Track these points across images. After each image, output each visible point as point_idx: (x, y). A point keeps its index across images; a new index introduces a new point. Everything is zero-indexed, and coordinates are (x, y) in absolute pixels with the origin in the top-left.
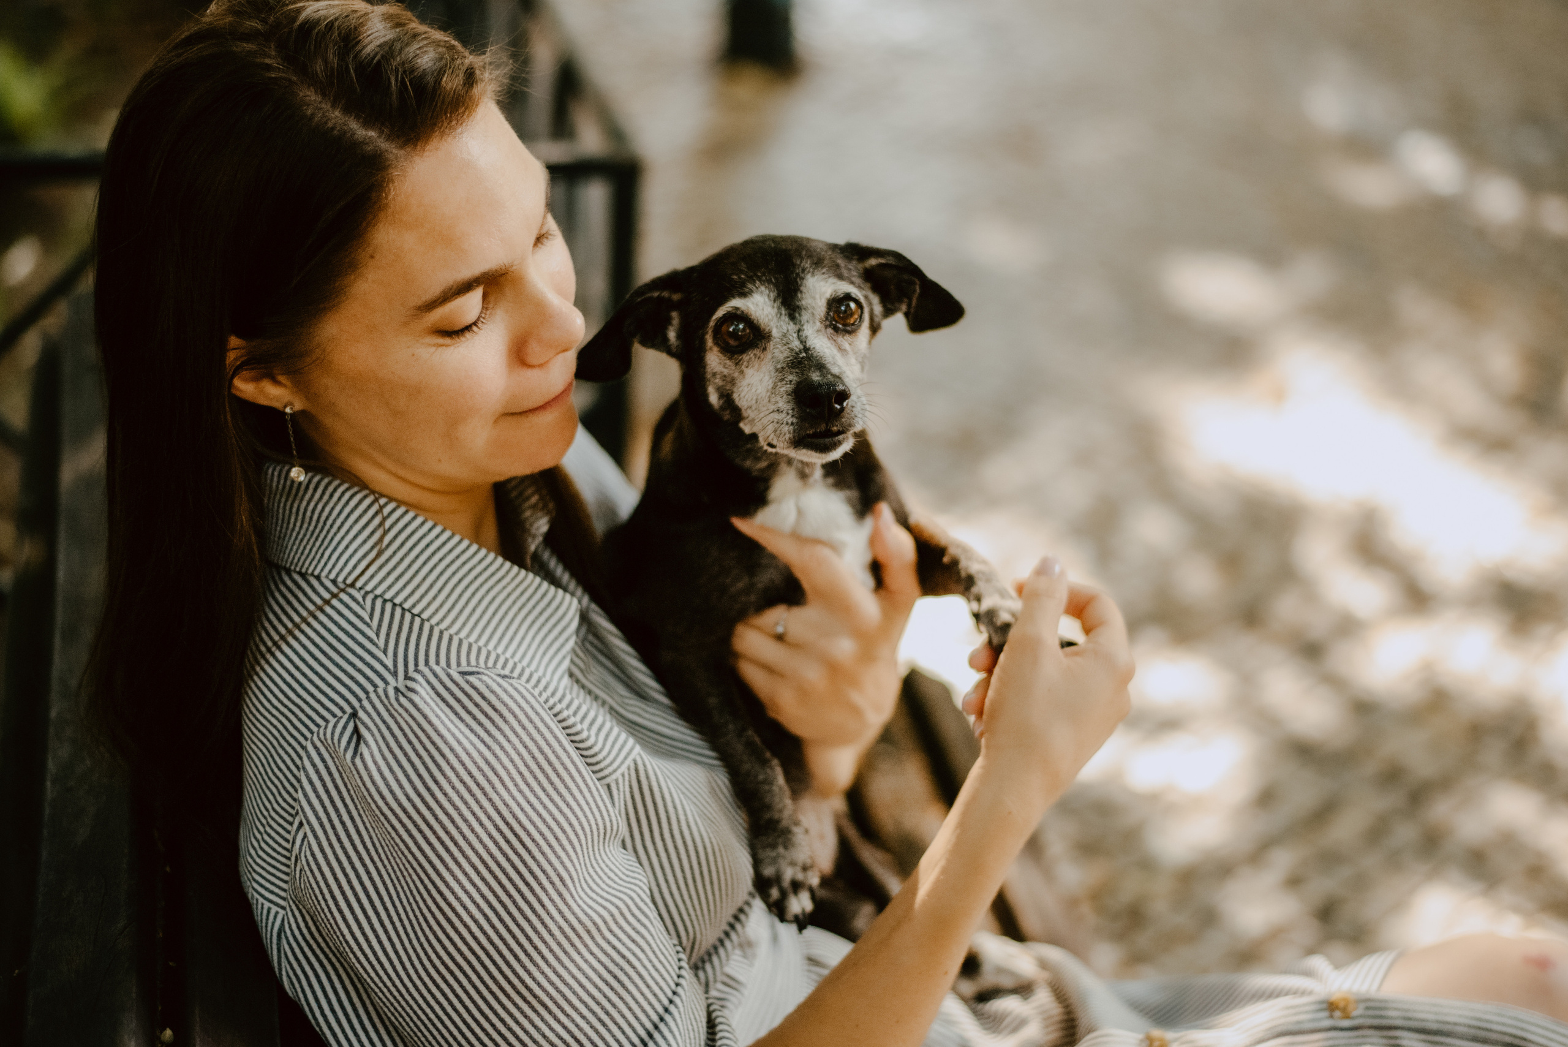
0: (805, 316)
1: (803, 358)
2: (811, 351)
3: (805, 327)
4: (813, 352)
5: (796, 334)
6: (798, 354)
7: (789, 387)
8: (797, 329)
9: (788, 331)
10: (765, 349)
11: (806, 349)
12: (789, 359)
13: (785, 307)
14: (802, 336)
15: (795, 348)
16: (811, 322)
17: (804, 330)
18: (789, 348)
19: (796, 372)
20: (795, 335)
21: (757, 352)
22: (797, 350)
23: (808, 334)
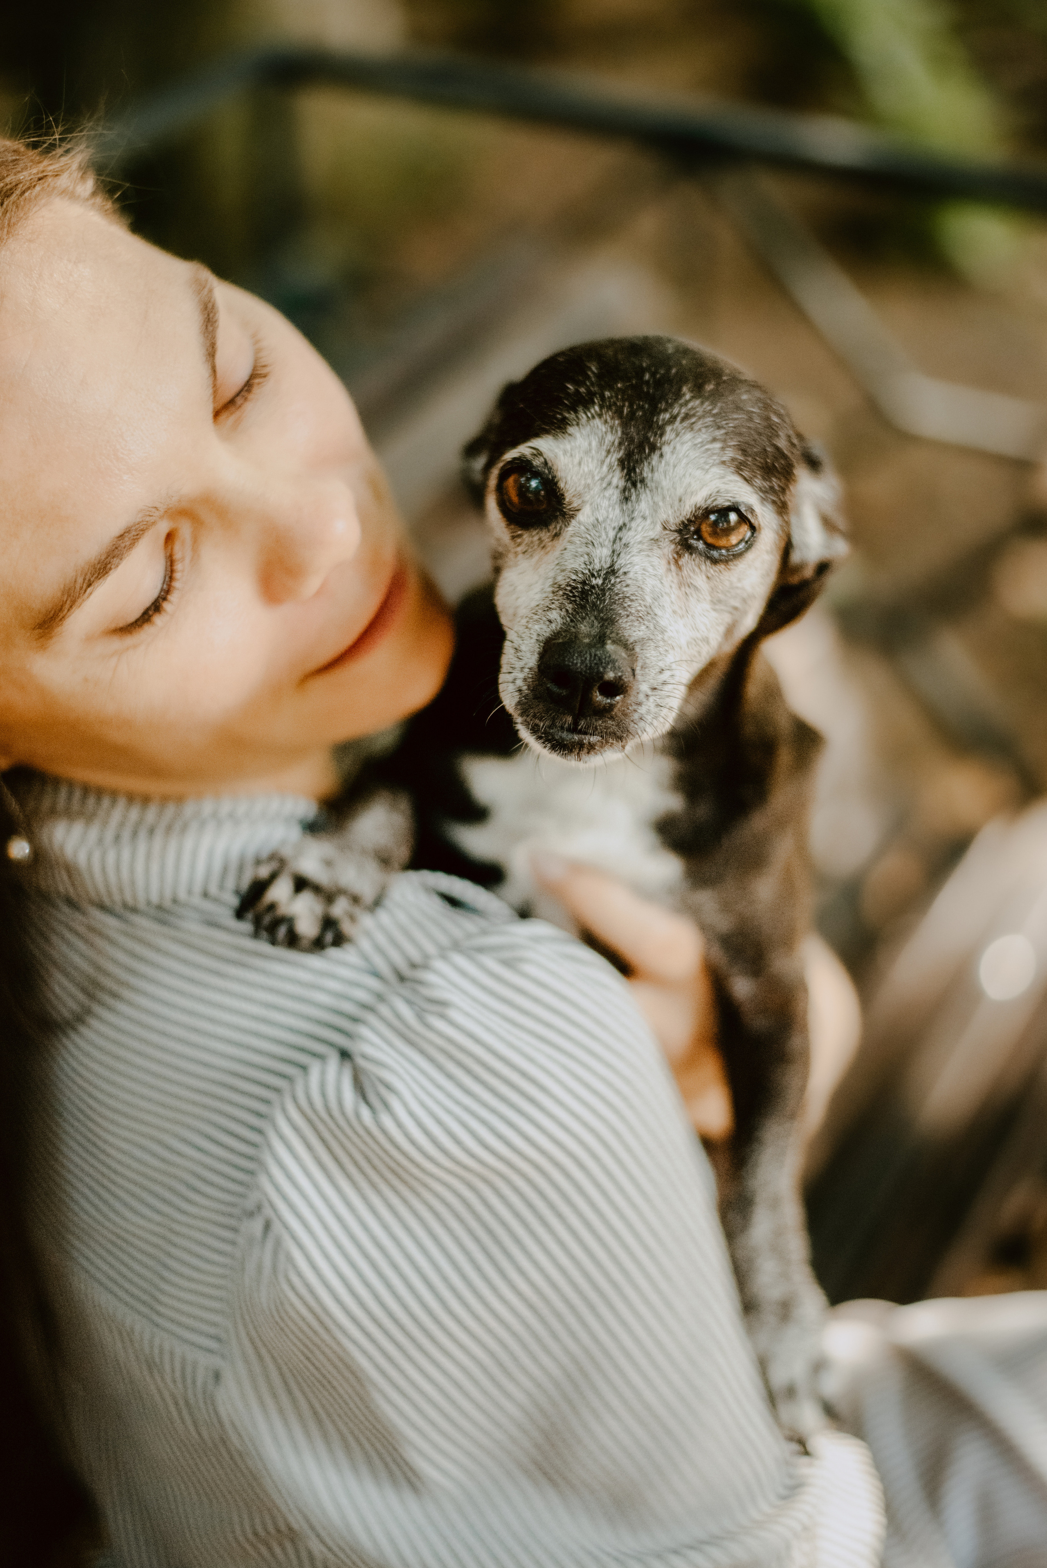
0: (644, 503)
1: (593, 587)
2: (617, 577)
3: (634, 525)
4: (618, 580)
5: (616, 530)
6: (593, 575)
7: (546, 631)
8: (621, 523)
9: (604, 521)
10: (557, 535)
11: (612, 571)
12: (574, 577)
13: (623, 469)
14: (620, 539)
15: (597, 561)
16: (649, 521)
17: (630, 529)
18: (588, 554)
19: (567, 611)
20: (612, 534)
21: (545, 535)
22: (597, 567)
23: (632, 542)
